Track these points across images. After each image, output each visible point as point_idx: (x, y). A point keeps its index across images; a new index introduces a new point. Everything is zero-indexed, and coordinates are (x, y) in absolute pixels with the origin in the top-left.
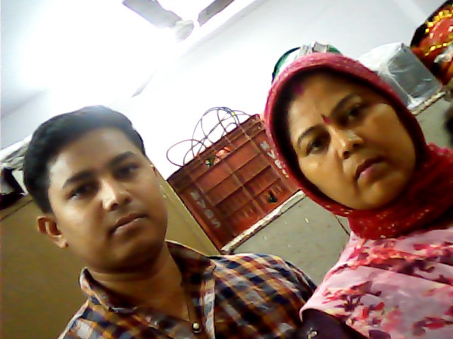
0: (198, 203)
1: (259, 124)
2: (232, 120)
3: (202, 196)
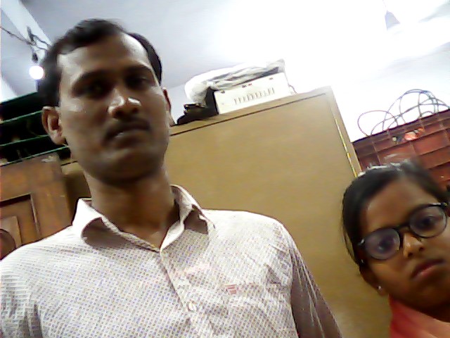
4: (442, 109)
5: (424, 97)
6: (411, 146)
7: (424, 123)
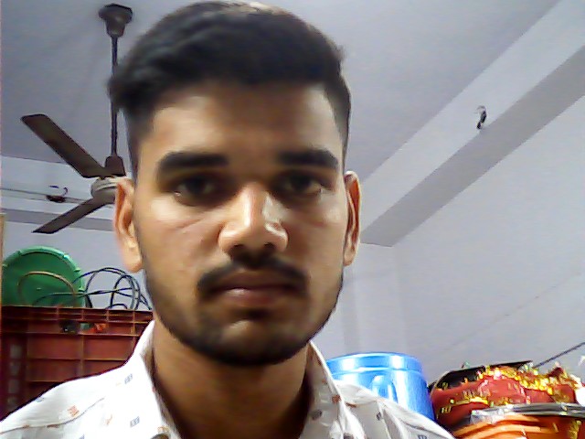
0: (12, 364)
3: (23, 360)
5: (125, 283)
6: (81, 343)
7: (111, 318)
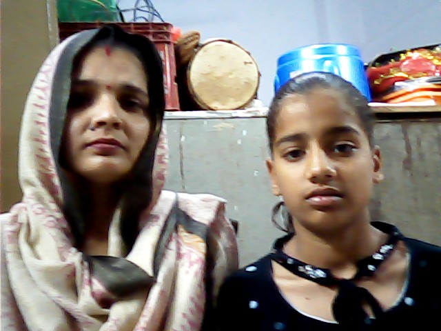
1: (168, 34)
2: (146, 15)
4: (157, 20)
7: (135, 28)
